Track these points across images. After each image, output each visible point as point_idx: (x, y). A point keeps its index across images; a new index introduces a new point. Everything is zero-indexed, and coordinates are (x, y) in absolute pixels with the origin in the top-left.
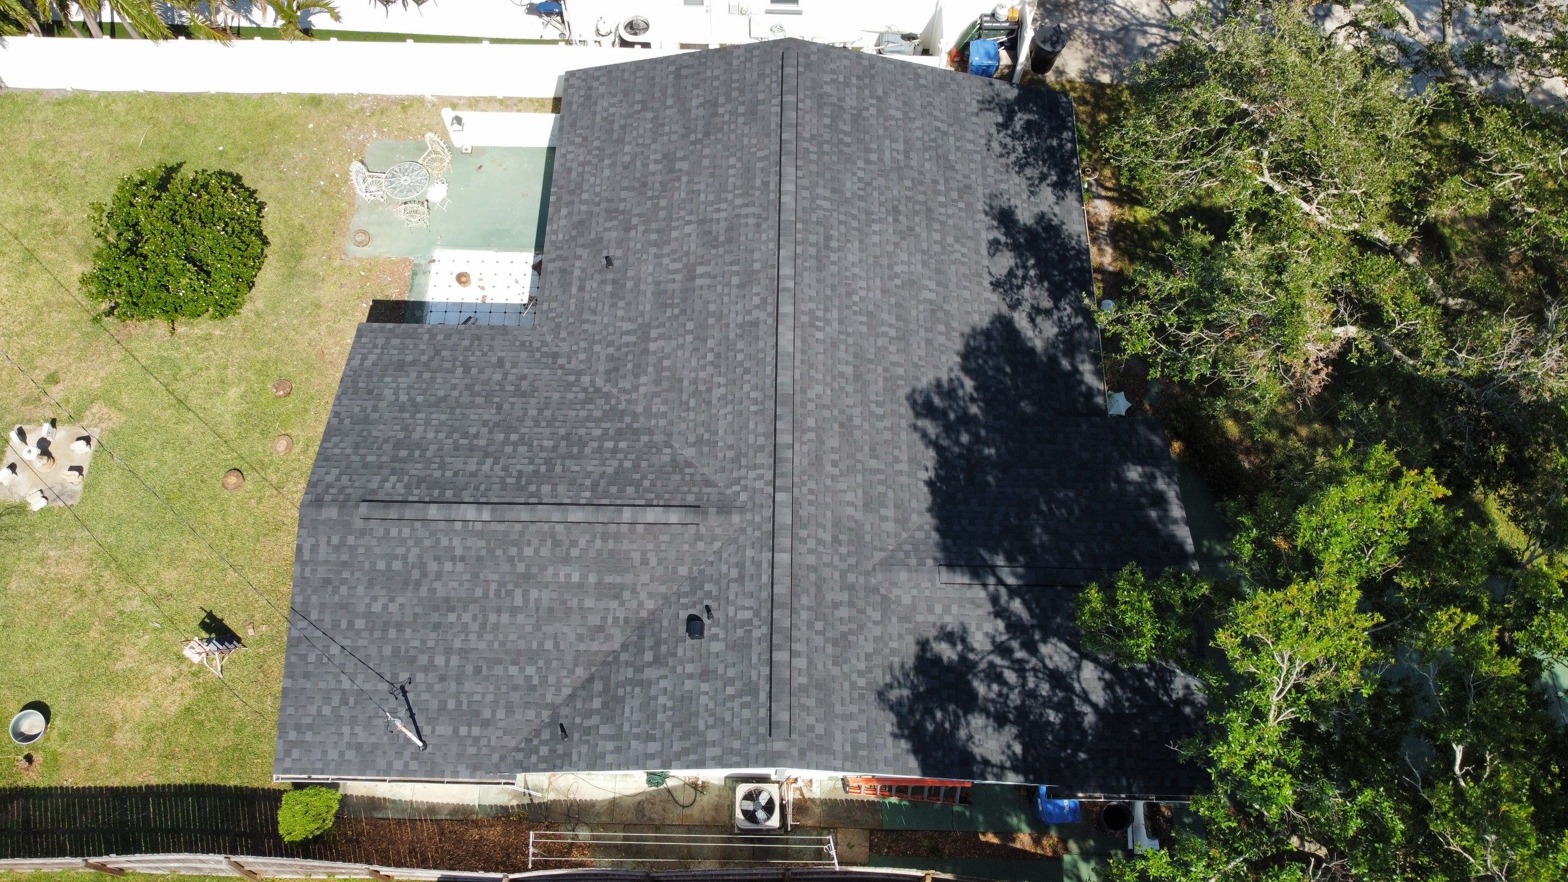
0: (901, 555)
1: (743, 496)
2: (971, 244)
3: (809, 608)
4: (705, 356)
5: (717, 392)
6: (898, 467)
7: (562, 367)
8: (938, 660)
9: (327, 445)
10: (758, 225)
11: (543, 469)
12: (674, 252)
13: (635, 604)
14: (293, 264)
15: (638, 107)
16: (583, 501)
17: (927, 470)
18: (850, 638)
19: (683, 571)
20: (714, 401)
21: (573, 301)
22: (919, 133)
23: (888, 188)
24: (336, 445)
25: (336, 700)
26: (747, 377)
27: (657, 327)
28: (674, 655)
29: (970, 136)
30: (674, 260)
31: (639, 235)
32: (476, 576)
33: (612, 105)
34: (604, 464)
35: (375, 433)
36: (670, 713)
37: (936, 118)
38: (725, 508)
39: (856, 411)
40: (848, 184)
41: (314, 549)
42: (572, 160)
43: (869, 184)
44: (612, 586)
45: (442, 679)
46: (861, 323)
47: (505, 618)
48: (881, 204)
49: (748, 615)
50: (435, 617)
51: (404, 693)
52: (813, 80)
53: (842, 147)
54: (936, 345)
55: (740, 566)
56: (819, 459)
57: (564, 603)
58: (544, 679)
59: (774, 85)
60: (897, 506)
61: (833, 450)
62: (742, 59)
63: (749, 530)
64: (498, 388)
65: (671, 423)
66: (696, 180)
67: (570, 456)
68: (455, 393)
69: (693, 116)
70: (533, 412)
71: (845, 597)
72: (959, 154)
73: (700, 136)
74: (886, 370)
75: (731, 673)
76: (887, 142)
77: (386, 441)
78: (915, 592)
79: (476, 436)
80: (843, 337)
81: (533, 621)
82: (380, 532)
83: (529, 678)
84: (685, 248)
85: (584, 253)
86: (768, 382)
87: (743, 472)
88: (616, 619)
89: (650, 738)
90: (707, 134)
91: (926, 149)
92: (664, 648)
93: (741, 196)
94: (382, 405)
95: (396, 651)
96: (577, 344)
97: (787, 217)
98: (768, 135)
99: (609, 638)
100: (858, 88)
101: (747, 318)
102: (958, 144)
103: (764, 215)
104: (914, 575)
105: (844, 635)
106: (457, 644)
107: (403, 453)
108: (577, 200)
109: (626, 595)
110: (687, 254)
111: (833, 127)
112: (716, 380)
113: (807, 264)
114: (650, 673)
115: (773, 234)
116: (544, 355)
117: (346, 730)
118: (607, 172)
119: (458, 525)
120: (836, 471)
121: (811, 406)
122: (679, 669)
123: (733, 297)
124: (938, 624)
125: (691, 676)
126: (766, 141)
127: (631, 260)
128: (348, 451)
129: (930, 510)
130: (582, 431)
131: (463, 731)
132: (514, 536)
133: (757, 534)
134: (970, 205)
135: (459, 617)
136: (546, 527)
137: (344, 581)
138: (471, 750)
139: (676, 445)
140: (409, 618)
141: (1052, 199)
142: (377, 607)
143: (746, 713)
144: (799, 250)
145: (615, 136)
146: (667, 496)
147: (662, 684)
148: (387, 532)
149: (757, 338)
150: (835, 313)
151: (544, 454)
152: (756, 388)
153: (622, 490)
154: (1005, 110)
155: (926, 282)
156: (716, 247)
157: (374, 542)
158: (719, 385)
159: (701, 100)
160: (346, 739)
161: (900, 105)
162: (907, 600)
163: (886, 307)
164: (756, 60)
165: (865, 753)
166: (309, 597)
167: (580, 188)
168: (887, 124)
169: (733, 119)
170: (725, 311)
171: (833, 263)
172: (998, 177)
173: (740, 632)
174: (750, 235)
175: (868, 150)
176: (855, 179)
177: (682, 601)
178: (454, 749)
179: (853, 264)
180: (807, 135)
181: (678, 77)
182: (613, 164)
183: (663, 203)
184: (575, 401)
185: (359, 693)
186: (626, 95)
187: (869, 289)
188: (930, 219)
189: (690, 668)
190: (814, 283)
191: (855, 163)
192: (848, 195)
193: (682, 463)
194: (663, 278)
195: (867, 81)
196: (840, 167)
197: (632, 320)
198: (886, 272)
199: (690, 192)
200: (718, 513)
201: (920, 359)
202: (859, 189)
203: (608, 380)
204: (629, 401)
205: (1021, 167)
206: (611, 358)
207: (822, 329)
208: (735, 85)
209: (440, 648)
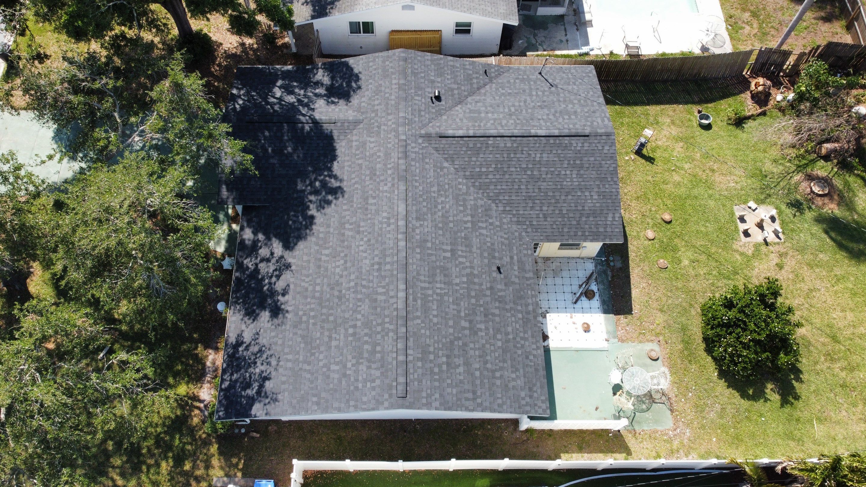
0: (351, 127)
1: (420, 141)
2: (299, 289)
3: (391, 100)
4: (442, 208)
5: (435, 189)
6: (350, 163)
7: (514, 215)
8: (340, 97)
9: (614, 165)
10: (418, 274)
11: (512, 156)
12: (464, 268)
13: (464, 108)
14: (686, 338)
15: (498, 374)
16: (491, 139)
18: (374, 94)
19: (444, 117)
20: (436, 185)
21: (515, 252)
22: (321, 357)
23: (343, 311)
24: (610, 165)
26: (421, 193)
27: (468, 228)
28: (445, 91)
29: (289, 365)
30: (463, 263)
31: (484, 283)
32: (532, 115)
33: (513, 380)
34: (485, 158)
37: (309, 371)
38: (428, 136)
39: (368, 183)
40: (367, 307)
42: (533, 343)
43: (354, 311)
44: (474, 113)
45: (537, 89)
46: (363, 227)
47: (517, 104)
48: (348, 300)
49: (417, 98)
50: (545, 104)
51: (551, 85)
52: (387, 377)
53: (370, 332)
54: (325, 226)
55: (420, 116)
56: (386, 157)
57: (494, 108)
58: (497, 89)
59: (411, 371)
60: (351, 147)
61: (380, 163)
62: (433, 398)
64: (543, 201)
65: (456, 179)
66: (455, 312)
67: (502, 162)
68: (563, 198)
69: (462, 359)
70: (523, 187)
71: (376, 108)
72: (298, 349)
73: (456, 343)
74: (352, 206)
75: (423, 80)
76: (342, 344)
77: (588, 168)
78: (346, 114)
79: (547, 173)
80: (373, 217)
81: (505, 103)
82: (578, 126)
83: (503, 89)
84: (458, 269)
85: (514, 279)
86: (410, 189)
87: (421, 152)
88: (471, 104)
89: (453, 66)
90: (452, 342)
91: (318, 347)
92: (450, 93)
93: (429, 296)
95: (558, 95)
96: (509, 228)
97: (401, 276)
98: (415, 333)
99: (473, 100)
100: (357, 380)
101: (422, 223)
102: (297, 356)
103: (415, 280)
104: (347, 119)
105: (377, 94)
107: (578, 162)
108: (524, 314)
109: (468, 111)
110: (456, 266)
111: (375, 344)
112: (436, 195)
113: (391, 251)
115: (410, 267)
116: (524, 223)
118: (510, 329)
121: (390, 179)
122: (443, 85)
123: (430, 236)
124: (338, 106)
125: (438, 82)
126: (415, 330)
127: (487, 269)
129: (337, 149)
130: (498, 176)
131: (525, 77)
132: (518, 126)
133: (414, 126)
134: (296, 314)
135: (536, 104)
137: (586, 112)
139: (452, 169)
140: (556, 103)
142: (570, 106)
143: (416, 67)
144: (395, 258)
145: (509, 355)
146: (454, 142)
148: (574, 126)
149: (416, 211)
150: (376, 228)
151: (514, 163)
152: (416, 187)
153: (475, 144)
154: (263, 394)
155: (327, 258)
156: (441, 267)
157: (578, 123)
159: (458, 371)
161: (332, 375)
162: (350, 112)
163: (350, 239)
164: (424, 394)
166: (599, 108)
167: (524, 322)
168: (341, 358)
169: (436, 351)
170: (433, 228)
171: (377, 255)
172: (275, 340)
174: (422, 269)
175: (354, 334)
176: (362, 312)
177: (444, 107)
178: (528, 73)
179: (366, 258)
180: (391, 334)
181: (474, 393)
182: (507, 334)
183: (473, 301)
184: (504, 194)
185: (569, 84)
186: (506, 386)
187: (358, 246)
188: (320, 298)
189: (439, 85)
190: (387, 241)
191: (362, 323)
192: (367, 300)
193: (449, 159)
194: (468, 254)
195: (352, 388)
196: (372, 318)
197: (481, 234)
198: (348, 258)
199: (458, 305)
200: (431, 134)
201: (334, 216)
202: (360, 306)
203: (490, 205)
204: (478, 193)
205: (260, 351)
206: (490, 217)
207: (384, 218)
208: (437, 377)
209: (541, 96)
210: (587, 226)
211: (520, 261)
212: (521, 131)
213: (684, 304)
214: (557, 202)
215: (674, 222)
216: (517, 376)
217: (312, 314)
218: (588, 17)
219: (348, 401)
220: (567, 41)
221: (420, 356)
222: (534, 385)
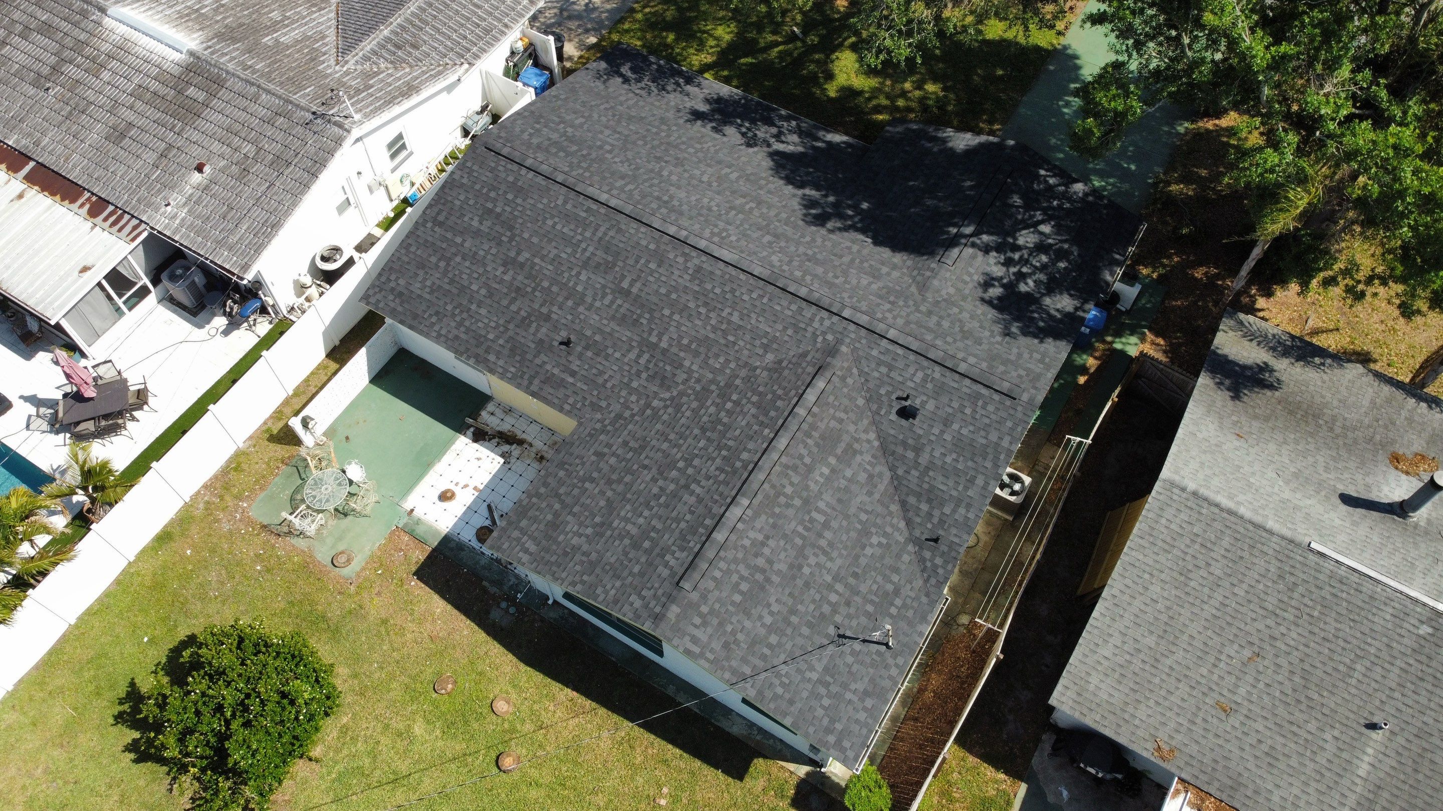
0: (919, 278)
1: (830, 337)
2: (707, 139)
3: (936, 338)
4: (700, 314)
5: (735, 318)
6: (854, 251)
7: (633, 415)
8: (999, 298)
10: (619, 230)
11: (724, 453)
12: (595, 295)
13: (866, 445)
14: (324, 626)
15: (442, 264)
16: (772, 435)
17: (865, 241)
18: (965, 329)
19: (861, 402)
20: (741, 323)
21: (579, 384)
22: (604, 119)
23: (638, 153)
24: (606, 593)
25: (822, 691)
26: (737, 294)
27: (650, 334)
28: (920, 436)
29: (622, 99)
30: (603, 297)
31: (559, 312)
32: (785, 536)
33: (425, 279)
34: (746, 414)
35: (612, 560)
36: (961, 459)
37: (598, 106)
38: (832, 351)
39: (801, 249)
40: (622, 169)
41: (695, 640)
43: (628, 160)
44: (845, 451)
45: (848, 604)
46: (736, 215)
47: (828, 534)
48: (648, 162)
49: (920, 375)
50: (799, 582)
51: (844, 637)
53: (588, 157)
54: (774, 190)
55: (880, 363)
56: (827, 282)
57: (839, 489)
58: (886, 535)
59: (509, 166)
60: (883, 264)
61: (825, 273)
62: (466, 176)
63: (857, 345)
64: (624, 463)
65: (737, 360)
66: (545, 252)
67: (723, 434)
68: (609, 493)
69: (487, 230)
70: (665, 446)
71: (935, 318)
72: (633, 110)
73: (508, 234)
74: (779, 221)
75: (955, 405)
76: (601, 136)
77: (626, 554)
78: (949, 284)
79: (662, 489)
80: (742, 228)
81: (840, 517)
82: (711, 585)
83: (880, 544)
84: (598, 286)
85: (542, 358)
86: (752, 281)
87: (810, 329)
88: (869, 463)
89: (972, 481)
91: (618, 122)
92: (910, 441)
93: (584, 230)
94: (585, 547)
95: (810, 625)
96: (619, 397)
97: (628, 209)
98: (549, 189)
99: (880, 475)
100: (545, 127)
101: (690, 272)
102: (625, 106)
103: (614, 223)
104: (938, 277)
105: (962, 331)
106: (829, 579)
107: (647, 544)
108: (489, 343)
109: (856, 446)
110: (604, 287)
111: (570, 154)
112: (724, 314)
113: (674, 218)
114: (924, 459)
115: (634, 225)
116: (612, 423)
117: (849, 696)
118: (483, 311)
119: (740, 526)
120: (842, 279)
121: (785, 268)
122: (933, 438)
123: (665, 273)
124: (977, 284)
125: (942, 432)
126: (552, 193)
127: (578, 328)
128: (618, 584)
129: (894, 252)
130: (705, 419)
131: (894, 611)
132: (772, 492)
133: (864, 341)
134: (677, 125)
135: (809, 565)
136: (777, 468)
137: (734, 633)
138: (910, 614)
139: (758, 363)
140: (790, 602)
141: (696, 89)
142: (768, 620)
143: (991, 408)
145: (455, 291)
147: (937, 454)
148: (715, 579)
149: (711, 273)
150: (721, 223)
151: (711, 449)
152: (750, 291)
153: (777, 409)
154: (612, 74)
155: (723, 172)
156: (615, 265)
157: (716, 593)
158: (731, 314)
159: (476, 218)
160: (855, 699)
162: (952, 291)
163: (731, 198)
166: (730, 667)
167: (481, 336)
168: (585, 129)
169: (514, 205)
170: (673, 283)
171: (680, 205)
172: (665, 102)
173: (930, 386)
174: (624, 239)
175: (600, 148)
176: (620, 164)
177: (882, 413)
178: (904, 626)
179: (688, 197)
180: (566, 169)
181: (441, 224)
182: (480, 304)
183: (546, 284)
184: (673, 415)
185: (826, 669)
186: (424, 267)
187: (712, 199)
188: (676, 147)
189: (936, 430)
191: (606, 158)
192: (630, 173)
193: (776, 365)
194: (611, 312)
196: (604, 166)
197: (631, 348)
198: (704, 185)
199: (552, 261)
200: (833, 358)
201: (780, 202)
202: (629, 166)
203: (669, 389)
204: (698, 381)
205: (664, 89)
206: (651, 378)
207: (729, 236)
208: (485, 191)
209: (825, 592)
210: (544, 505)
211: (562, 384)
212: (755, 486)
216: (425, 287)
221: (519, 184)
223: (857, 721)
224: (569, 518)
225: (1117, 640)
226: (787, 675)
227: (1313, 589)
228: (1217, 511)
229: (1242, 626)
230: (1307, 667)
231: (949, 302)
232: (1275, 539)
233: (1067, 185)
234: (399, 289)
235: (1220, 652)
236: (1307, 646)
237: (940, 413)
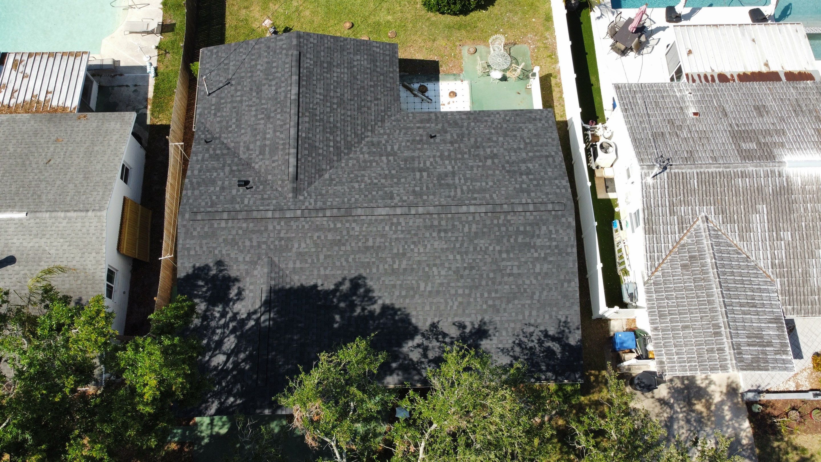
0: (277, 270)
1: (301, 198)
2: (460, 311)
3: (248, 227)
4: (376, 179)
5: (356, 185)
6: (322, 269)
7: (376, 124)
8: (229, 288)
9: (329, 38)
10: (449, 197)
11: (318, 118)
12: (436, 162)
13: (257, 160)
14: (456, 27)
15: (528, 141)
16: (300, 134)
17: (322, 285)
18: (236, 247)
19: (270, 177)
20: (352, 184)
21: (412, 125)
22: (528, 282)
23: (485, 264)
24: (328, 41)
25: (226, 62)
26: (363, 196)
27: (394, 159)
28: (233, 177)
29: (534, 313)
30: (431, 163)
31: (448, 148)
32: (270, 99)
33: (529, 130)
34: (320, 142)
35: (336, 54)
36: (209, 177)
37: (541, 292)
38: (296, 191)
39: (348, 248)
40: (482, 241)
43: (485, 253)
44: (264, 151)
45: (232, 96)
46: (398, 250)
47: (253, 113)
48: (474, 260)
49: (246, 202)
50: (254, 88)
51: (227, 84)
52: (547, 220)
53: (507, 237)
54: (393, 290)
55: (269, 198)
56: (320, 229)
57: (259, 133)
58: (230, 132)
59: (540, 200)
60: (301, 268)
61: (326, 236)
62: (559, 184)
63: (285, 201)
64: (363, 98)
65: (342, 168)
66: (480, 169)
67: (324, 127)
68: (359, 82)
69: (520, 165)
70: (349, 113)
71: (255, 244)
72: (519, 306)
73: (508, 169)
74: (374, 263)
75: (222, 198)
76: (516, 263)
78: (259, 276)
79: (335, 92)
80: (388, 240)
81: (252, 124)
82: (287, 60)
83: (231, 126)
84: (438, 167)
85: (440, 126)
86: (359, 205)
87: (314, 197)
88: (251, 154)
89: (200, 171)
90: (508, 172)
91: (518, 286)
92: (237, 173)
93: (468, 188)
94: (352, 56)
95: (242, 77)
96: (389, 129)
97: (454, 209)
98: (506, 198)
99: (244, 153)
100: (550, 247)
101: (395, 195)
102: (527, 306)
103: (455, 199)
104: (266, 275)
105: (237, 243)
107: (325, 65)
109: (261, 157)
110: (435, 168)
111: (518, 232)
112: (363, 184)
113: (427, 220)
114: (227, 169)
115: (444, 203)
116: (383, 116)
117: (216, 68)
118: (486, 131)
120: (315, 238)
121: (348, 225)
122: (227, 179)
123: (408, 188)
124: (245, 288)
125: (223, 183)
126: (503, 198)
127: (433, 146)
128: (326, 45)
129: (302, 285)
130: (339, 133)
131: (213, 107)
132: (284, 110)
133: (283, 204)
134: (486, 311)
135: (254, 97)
136: (289, 120)
137: (269, 53)
138: (206, 112)
139: (331, 171)
140: (254, 79)
142: (259, 67)
143: (203, 204)
144: (435, 216)
145: (509, 133)
148: (287, 63)
149: (383, 199)
150: (401, 236)
151: (325, 118)
152: (356, 200)
153: (306, 149)
154: (561, 336)
155: (430, 284)
156: (438, 179)
158: (360, 186)
159: (532, 168)
161: (545, 270)
162: (256, 272)
163: (410, 263)
164: (558, 191)
165: (186, 254)
166: (263, 43)
167: (478, 122)
168: (529, 263)
169: (518, 182)
170: (400, 186)
171: (431, 234)
172: (510, 330)
173: (239, 200)
174: (444, 194)
175: (508, 252)
176: (487, 245)
177: (257, 178)
178: (207, 106)
179: (432, 245)
180: (509, 217)
181: (547, 157)
182: (491, 133)
183: (466, 156)
184: (356, 130)
185: (228, 69)
186: (535, 135)
187: (419, 253)
188: (471, 288)
189: (227, 183)
190: (416, 224)
191: (497, 245)
192: (476, 242)
193: (321, 173)
194: (421, 159)
195: (556, 251)
196: (492, 237)
197: (399, 149)
198: (432, 263)
199: (472, 167)
200: (293, 188)
201: (383, 281)
202: (481, 247)
203: (368, 142)
204: (356, 151)
205: (519, 345)
206: (379, 143)
207: (391, 229)
208: (541, 182)
209: (243, 92)
210: (385, 69)
211: (421, 121)
212: (293, 106)
213: (427, 24)
214: (363, 88)
215: (352, 21)
216: (526, 128)
217: (486, 295)
218: (110, 62)
219: (567, 254)
220: (136, 86)
221: (525, 194)
222: (530, 117)
223: (209, 63)
224: (369, 66)
225: (112, 143)
226: (242, 56)
227: (23, 198)
228: (75, 209)
229: (55, 171)
230: (24, 169)
231: (254, 263)
232: (44, 210)
233: (221, 404)
234: (538, 121)
235: (64, 158)
236: (24, 176)
237: (228, 191)
